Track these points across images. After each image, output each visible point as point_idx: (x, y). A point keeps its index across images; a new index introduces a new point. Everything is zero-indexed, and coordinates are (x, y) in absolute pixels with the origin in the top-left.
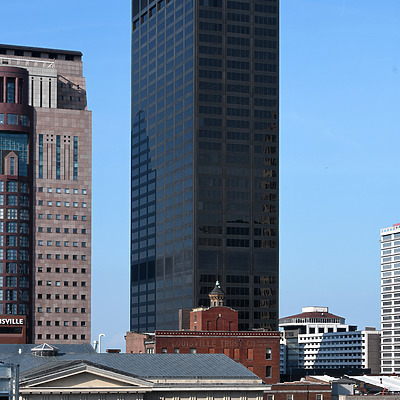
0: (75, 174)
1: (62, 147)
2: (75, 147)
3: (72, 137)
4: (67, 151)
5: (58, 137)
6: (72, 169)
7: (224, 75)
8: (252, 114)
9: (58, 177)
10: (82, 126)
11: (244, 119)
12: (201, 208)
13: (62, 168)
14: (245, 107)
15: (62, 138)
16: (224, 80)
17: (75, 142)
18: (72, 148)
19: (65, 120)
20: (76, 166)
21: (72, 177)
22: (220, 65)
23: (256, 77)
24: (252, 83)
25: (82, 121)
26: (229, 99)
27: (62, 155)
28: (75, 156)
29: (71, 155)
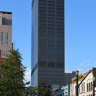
0: (7, 43)
1: (3, 35)
2: (7, 35)
3: (6, 33)
4: (5, 36)
5: (2, 33)
6: (6, 41)
7: (47, 11)
8: (56, 22)
9: (2, 44)
10: (9, 30)
11: (54, 24)
12: (40, 49)
13: (3, 41)
14: (54, 20)
15: (3, 33)
16: (47, 13)
17: (7, 34)
18: (6, 36)
19: (4, 28)
20: (7, 41)
21: (6, 44)
22: (46, 9)
23: (57, 12)
24: (56, 14)
25: (9, 28)
26: (49, 18)
27: (3, 38)
28: (7, 38)
29: (6, 38)
